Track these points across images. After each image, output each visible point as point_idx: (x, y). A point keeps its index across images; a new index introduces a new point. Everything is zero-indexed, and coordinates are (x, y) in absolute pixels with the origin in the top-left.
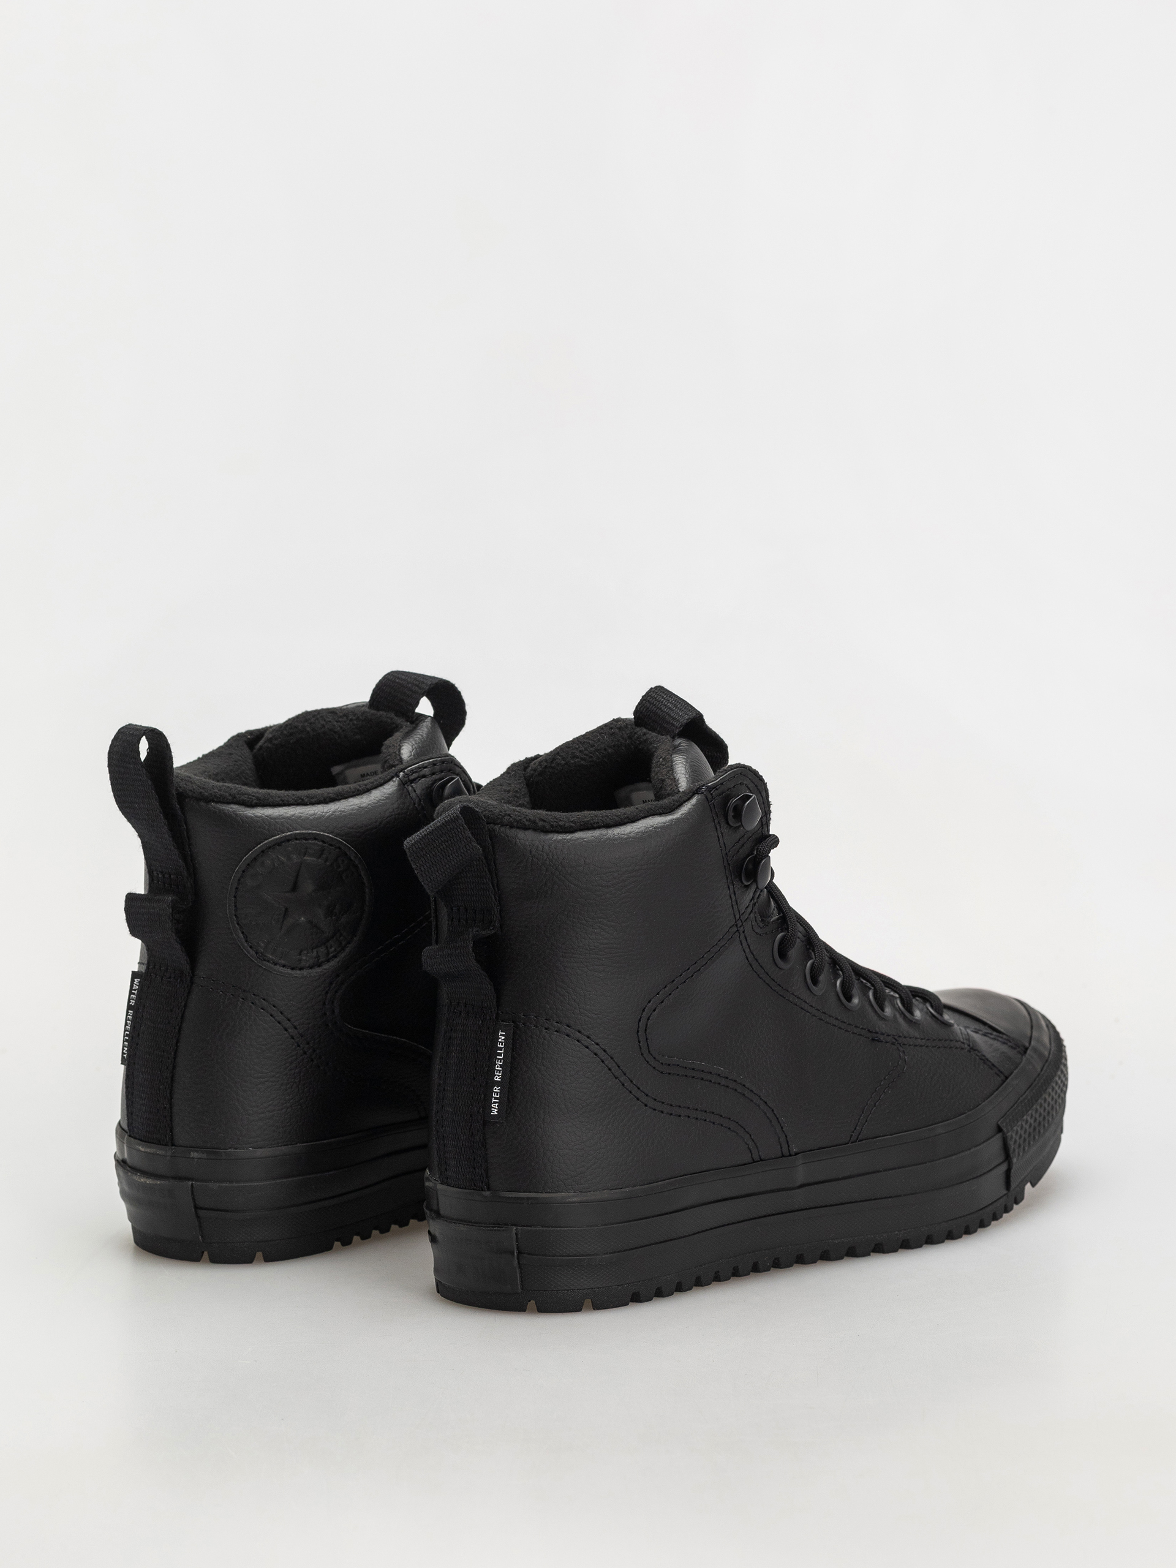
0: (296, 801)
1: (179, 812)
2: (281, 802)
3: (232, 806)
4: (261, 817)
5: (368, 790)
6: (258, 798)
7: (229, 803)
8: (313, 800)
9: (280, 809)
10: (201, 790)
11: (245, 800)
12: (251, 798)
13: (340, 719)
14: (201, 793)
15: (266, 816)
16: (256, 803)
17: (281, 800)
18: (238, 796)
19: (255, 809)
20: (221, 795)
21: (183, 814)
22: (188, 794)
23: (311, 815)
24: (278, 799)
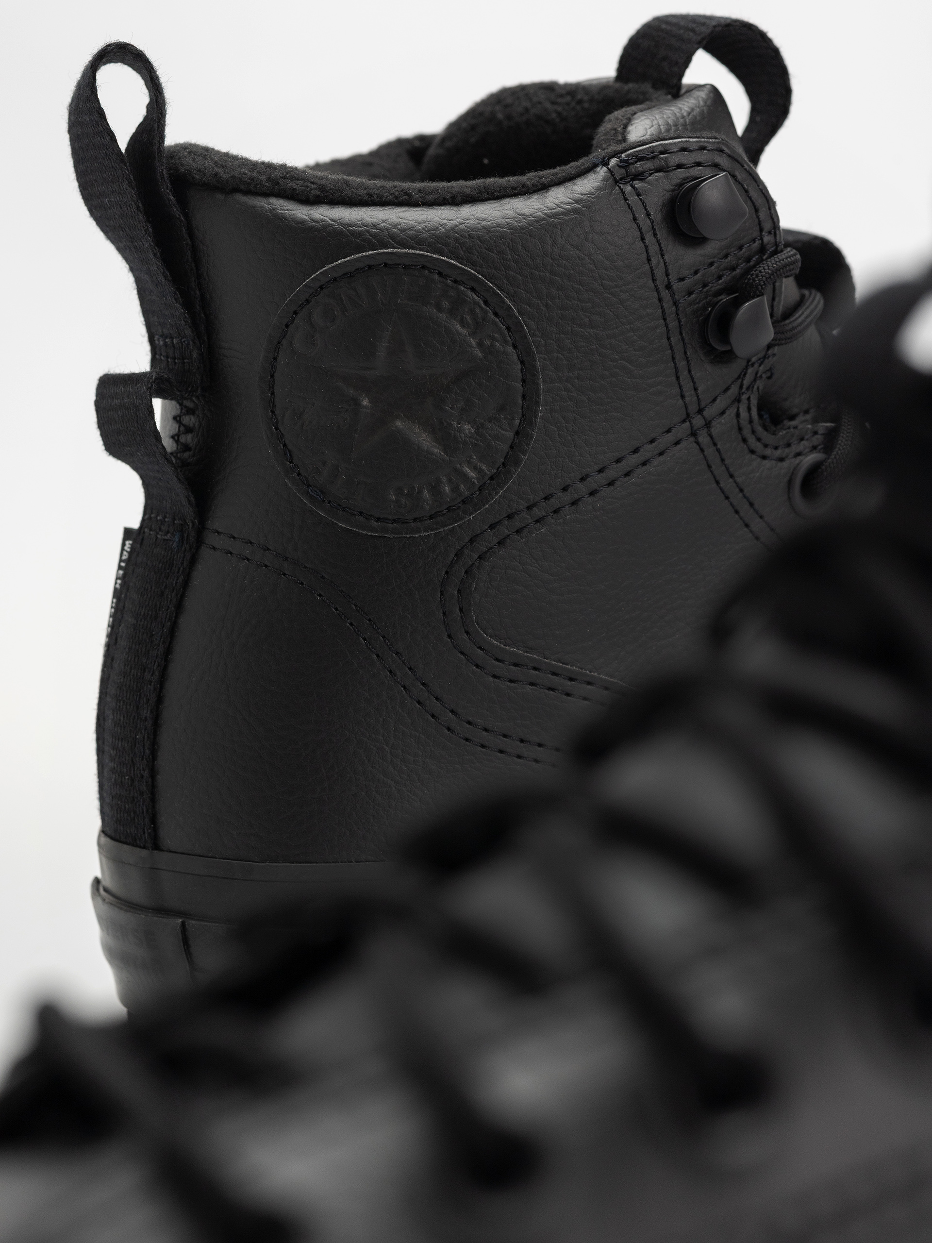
0: (396, 197)
1: (176, 211)
2: (366, 198)
3: (273, 200)
4: (322, 221)
5: (543, 188)
6: (322, 188)
7: (266, 195)
8: (429, 198)
9: (364, 209)
10: (216, 169)
11: (295, 189)
12: (307, 187)
13: (559, 100)
14: (216, 174)
15: (332, 220)
16: (317, 197)
17: (368, 194)
18: (281, 182)
19: (314, 208)
20: (252, 179)
21: (186, 215)
22: (193, 178)
23: (420, 223)
24: (362, 192)
